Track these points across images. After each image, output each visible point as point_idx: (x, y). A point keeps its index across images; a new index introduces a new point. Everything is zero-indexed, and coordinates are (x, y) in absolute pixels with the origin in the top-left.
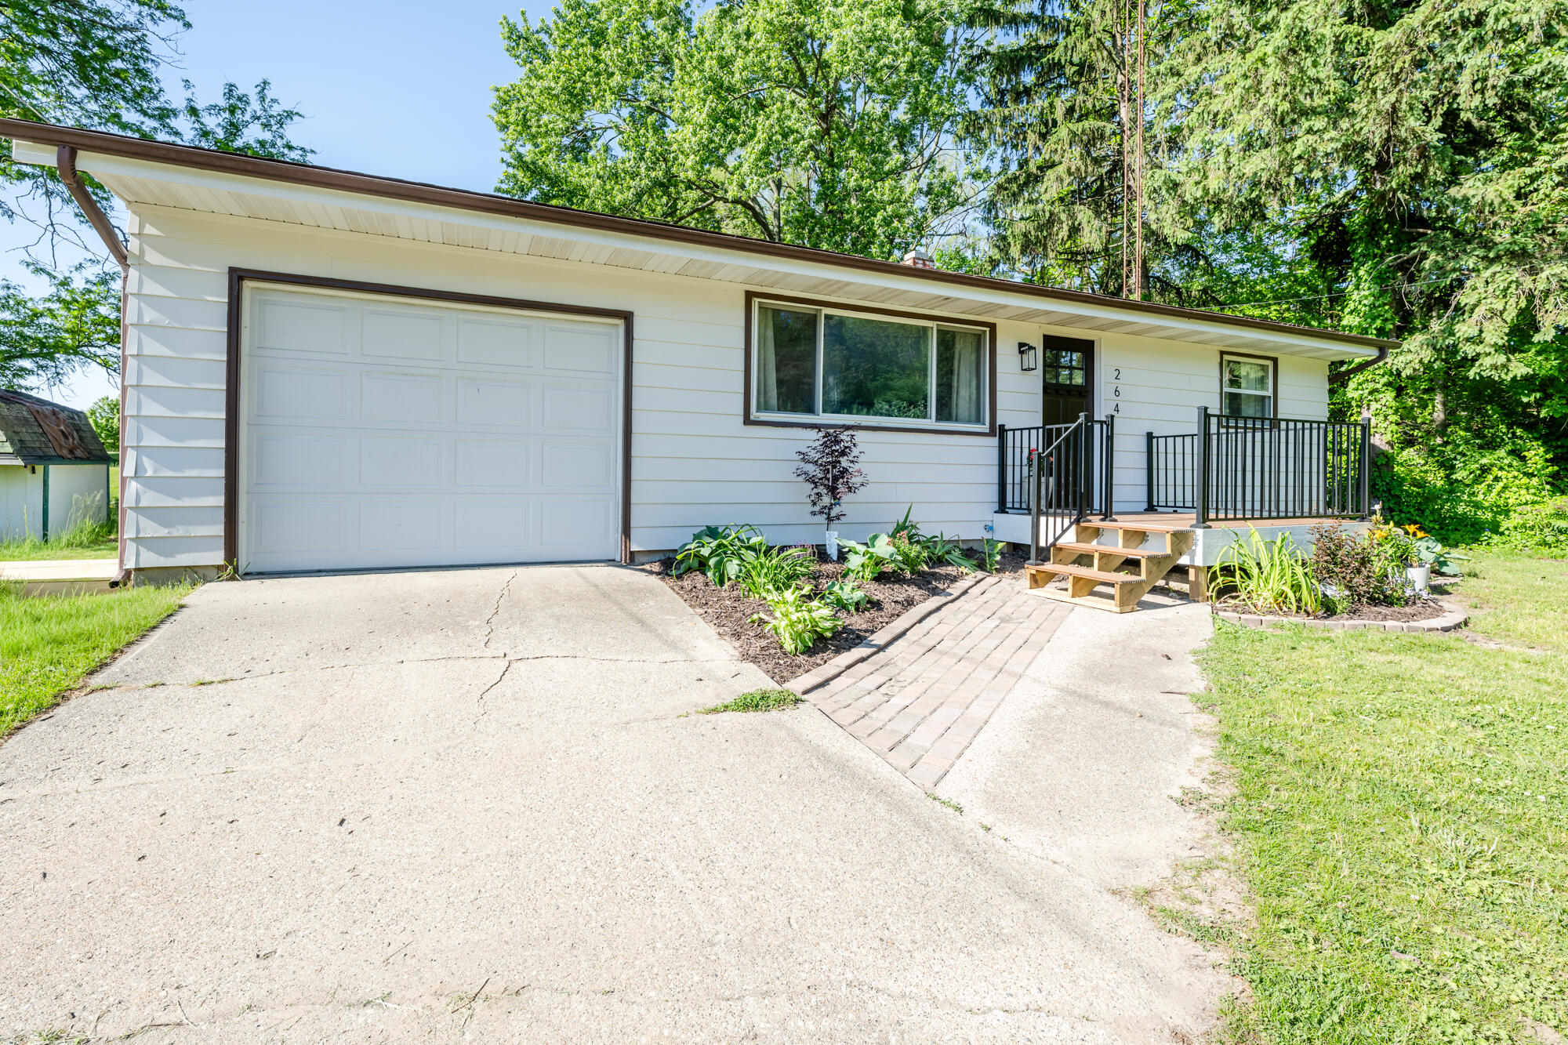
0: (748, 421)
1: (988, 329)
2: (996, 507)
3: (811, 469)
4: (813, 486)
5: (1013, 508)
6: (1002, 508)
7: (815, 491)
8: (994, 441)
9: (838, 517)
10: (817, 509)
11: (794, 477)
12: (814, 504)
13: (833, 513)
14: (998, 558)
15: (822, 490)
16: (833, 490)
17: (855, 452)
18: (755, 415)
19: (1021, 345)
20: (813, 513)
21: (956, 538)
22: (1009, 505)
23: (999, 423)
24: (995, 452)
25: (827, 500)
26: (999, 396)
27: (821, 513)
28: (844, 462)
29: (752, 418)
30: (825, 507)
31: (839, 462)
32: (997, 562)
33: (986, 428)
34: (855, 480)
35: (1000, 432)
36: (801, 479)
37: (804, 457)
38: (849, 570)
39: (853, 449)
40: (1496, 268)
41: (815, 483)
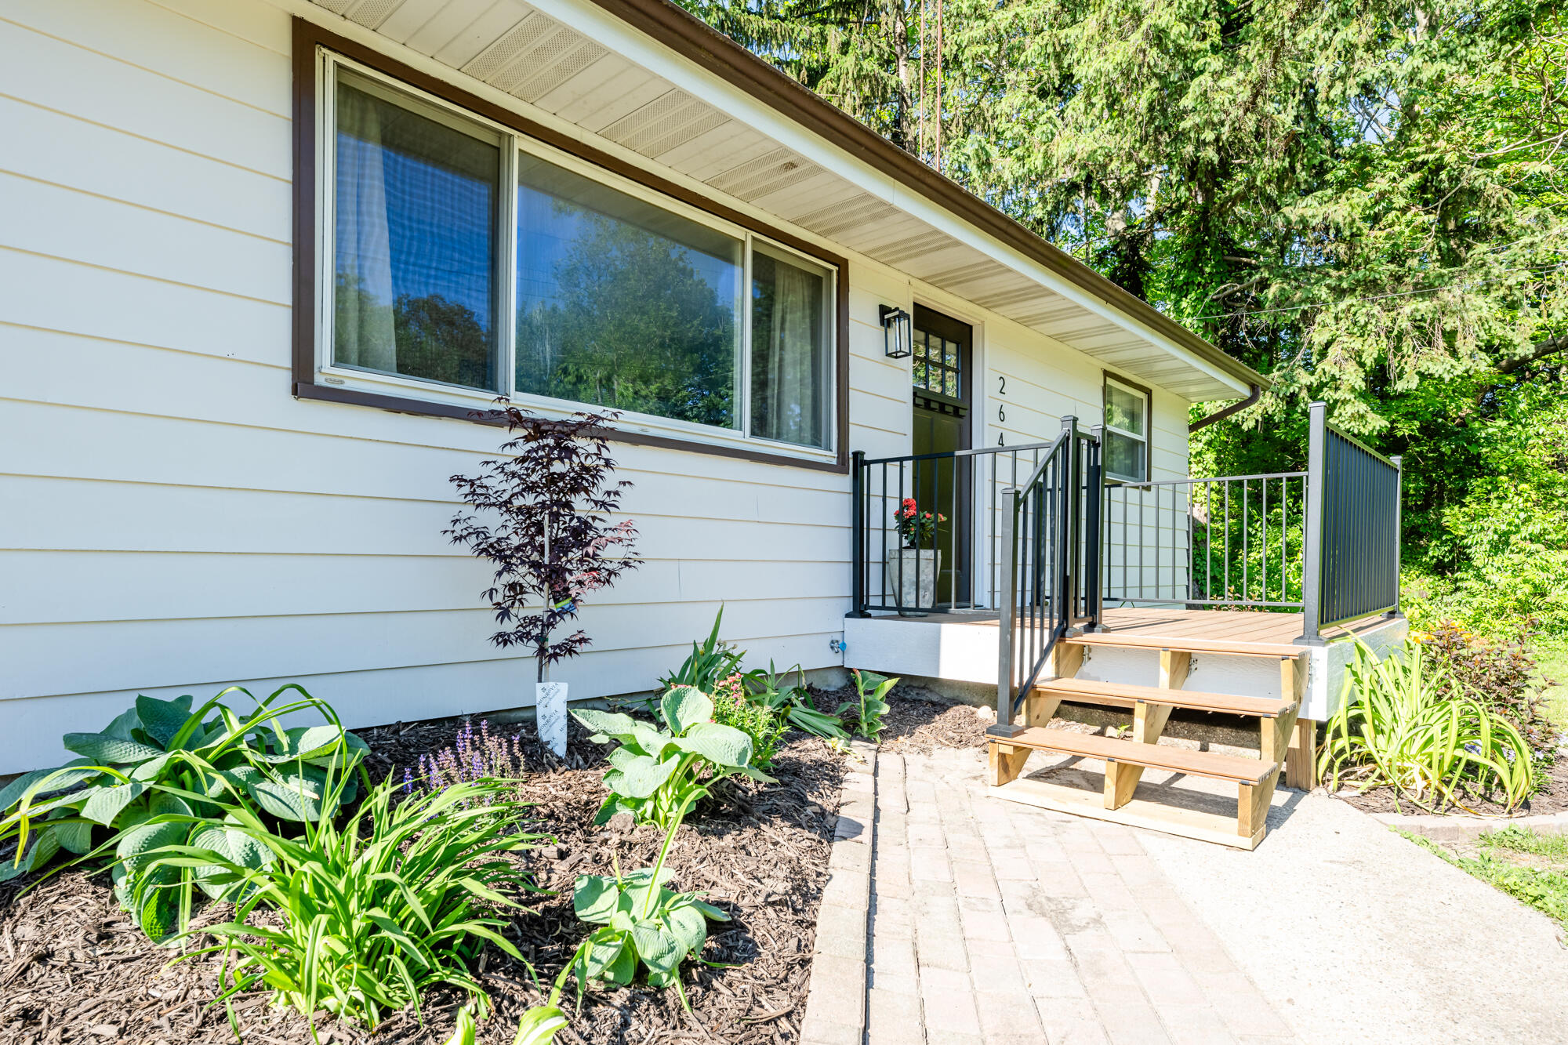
0: (303, 384)
1: (835, 269)
2: (848, 605)
3: (493, 521)
4: (498, 565)
5: (883, 607)
6: (860, 609)
7: (507, 578)
8: (845, 482)
9: (568, 648)
10: (510, 626)
11: (445, 545)
12: (504, 614)
13: (555, 637)
14: (886, 709)
15: (523, 574)
16: (554, 578)
17: (609, 480)
18: (326, 372)
19: (884, 310)
20: (503, 639)
21: (796, 669)
22: (875, 601)
23: (852, 449)
24: (847, 502)
25: (537, 603)
26: (854, 397)
27: (524, 636)
28: (581, 505)
29: (319, 380)
30: (534, 621)
31: (568, 505)
32: (883, 718)
33: (830, 457)
34: (612, 553)
35: (857, 465)
36: (466, 548)
37: (474, 490)
38: (615, 798)
39: (606, 473)
40: (1349, 300)
41: (503, 558)
